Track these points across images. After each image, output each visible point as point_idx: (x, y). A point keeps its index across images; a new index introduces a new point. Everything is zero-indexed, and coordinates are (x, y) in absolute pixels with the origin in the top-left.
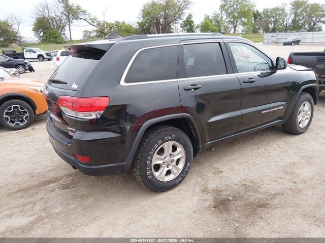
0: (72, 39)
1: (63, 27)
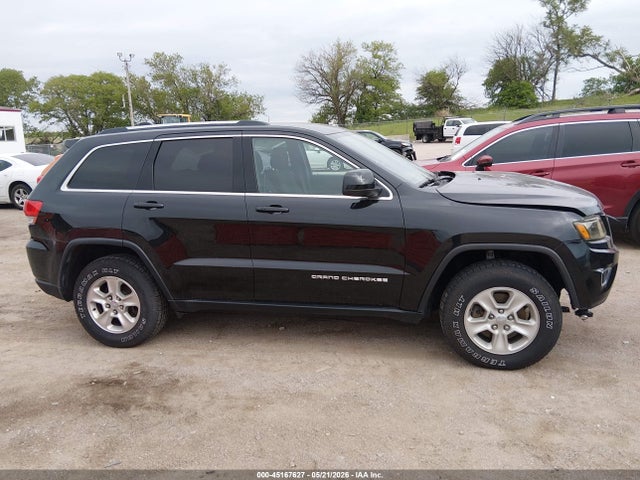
0: (556, 98)
1: (544, 75)
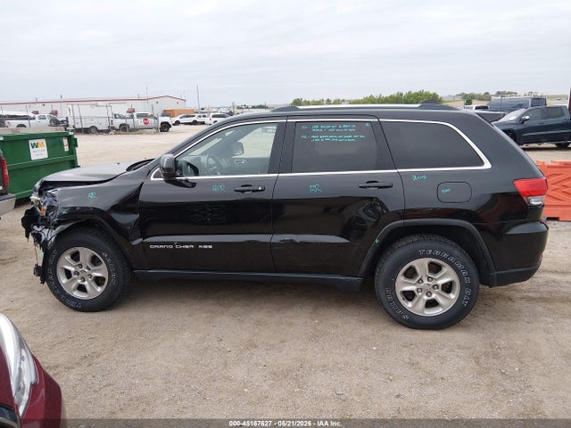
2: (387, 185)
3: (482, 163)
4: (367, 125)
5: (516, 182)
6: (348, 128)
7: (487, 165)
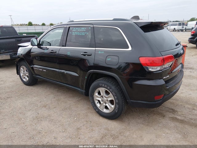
2: (90, 54)
3: (128, 47)
4: (90, 28)
5: (140, 58)
6: (84, 29)
7: (130, 49)
